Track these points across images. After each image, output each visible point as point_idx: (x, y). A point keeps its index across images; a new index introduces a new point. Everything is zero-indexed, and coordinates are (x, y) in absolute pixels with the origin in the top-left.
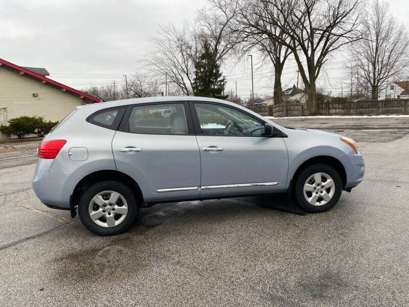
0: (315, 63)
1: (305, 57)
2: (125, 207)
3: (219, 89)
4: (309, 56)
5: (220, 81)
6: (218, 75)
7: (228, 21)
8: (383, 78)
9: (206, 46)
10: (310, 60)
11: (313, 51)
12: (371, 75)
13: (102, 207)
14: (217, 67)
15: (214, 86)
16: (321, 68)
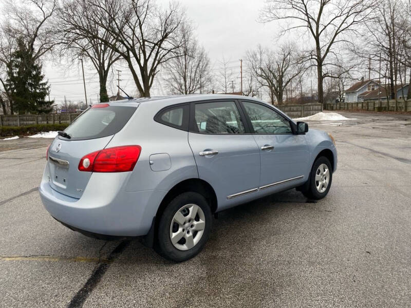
0: (148, 73)
1: (138, 66)
2: (202, 221)
3: (42, 93)
4: (142, 65)
5: (42, 84)
6: (38, 78)
7: (45, 19)
8: (192, 91)
9: (20, 43)
10: (143, 69)
11: (146, 61)
12: (183, 87)
13: (182, 226)
14: (38, 69)
15: (35, 90)
16: (154, 78)
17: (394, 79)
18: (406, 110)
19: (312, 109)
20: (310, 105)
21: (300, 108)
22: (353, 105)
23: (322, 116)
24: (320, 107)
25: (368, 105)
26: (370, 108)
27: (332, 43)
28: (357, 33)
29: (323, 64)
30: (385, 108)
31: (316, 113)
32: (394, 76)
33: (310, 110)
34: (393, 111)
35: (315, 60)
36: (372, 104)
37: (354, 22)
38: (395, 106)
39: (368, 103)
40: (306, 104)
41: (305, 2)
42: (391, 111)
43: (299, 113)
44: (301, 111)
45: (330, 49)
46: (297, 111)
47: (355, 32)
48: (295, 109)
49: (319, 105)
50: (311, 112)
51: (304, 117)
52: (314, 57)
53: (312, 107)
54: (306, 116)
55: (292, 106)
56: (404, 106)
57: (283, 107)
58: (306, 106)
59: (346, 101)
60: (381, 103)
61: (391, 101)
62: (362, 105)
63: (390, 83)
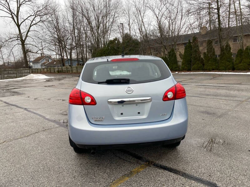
17: (63, 56)
18: (72, 72)
19: (23, 72)
20: (22, 70)
21: (15, 72)
22: (41, 70)
23: (33, 76)
24: (28, 71)
25: (50, 70)
26: (52, 71)
27: (29, 31)
28: (42, 27)
29: (25, 44)
30: (61, 71)
31: (28, 75)
32: (62, 54)
33: (23, 73)
34: (65, 72)
35: (19, 41)
36: (53, 69)
37: (40, 21)
38: (66, 70)
39: (50, 68)
40: (19, 69)
41: (8, 2)
42: (64, 72)
43: (15, 75)
44: (17, 74)
45: (28, 35)
46: (13, 74)
47: (41, 27)
48: (12, 72)
49: (28, 70)
50: (24, 74)
51: (19, 78)
52: (19, 39)
53: (23, 71)
54: (21, 77)
55: (10, 70)
56: (71, 70)
57: (3, 71)
58: (20, 70)
59: (33, 68)
60: (58, 68)
61: (63, 67)
62: (47, 70)
63: (61, 58)
